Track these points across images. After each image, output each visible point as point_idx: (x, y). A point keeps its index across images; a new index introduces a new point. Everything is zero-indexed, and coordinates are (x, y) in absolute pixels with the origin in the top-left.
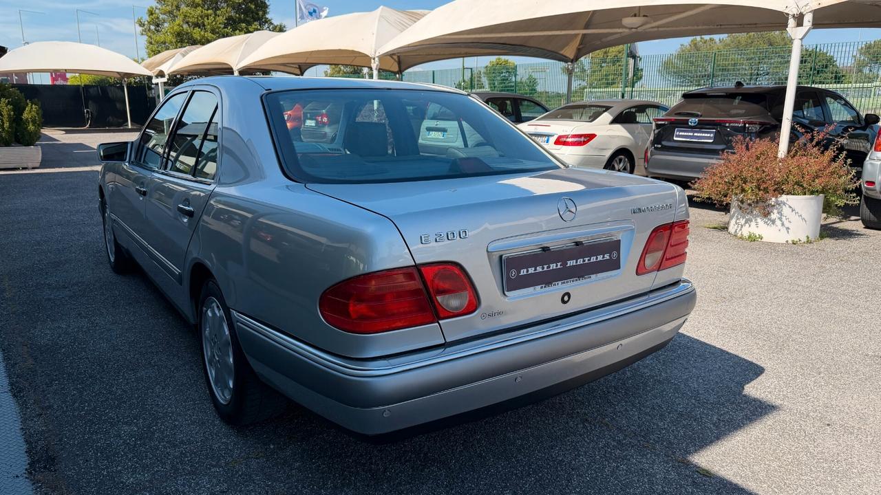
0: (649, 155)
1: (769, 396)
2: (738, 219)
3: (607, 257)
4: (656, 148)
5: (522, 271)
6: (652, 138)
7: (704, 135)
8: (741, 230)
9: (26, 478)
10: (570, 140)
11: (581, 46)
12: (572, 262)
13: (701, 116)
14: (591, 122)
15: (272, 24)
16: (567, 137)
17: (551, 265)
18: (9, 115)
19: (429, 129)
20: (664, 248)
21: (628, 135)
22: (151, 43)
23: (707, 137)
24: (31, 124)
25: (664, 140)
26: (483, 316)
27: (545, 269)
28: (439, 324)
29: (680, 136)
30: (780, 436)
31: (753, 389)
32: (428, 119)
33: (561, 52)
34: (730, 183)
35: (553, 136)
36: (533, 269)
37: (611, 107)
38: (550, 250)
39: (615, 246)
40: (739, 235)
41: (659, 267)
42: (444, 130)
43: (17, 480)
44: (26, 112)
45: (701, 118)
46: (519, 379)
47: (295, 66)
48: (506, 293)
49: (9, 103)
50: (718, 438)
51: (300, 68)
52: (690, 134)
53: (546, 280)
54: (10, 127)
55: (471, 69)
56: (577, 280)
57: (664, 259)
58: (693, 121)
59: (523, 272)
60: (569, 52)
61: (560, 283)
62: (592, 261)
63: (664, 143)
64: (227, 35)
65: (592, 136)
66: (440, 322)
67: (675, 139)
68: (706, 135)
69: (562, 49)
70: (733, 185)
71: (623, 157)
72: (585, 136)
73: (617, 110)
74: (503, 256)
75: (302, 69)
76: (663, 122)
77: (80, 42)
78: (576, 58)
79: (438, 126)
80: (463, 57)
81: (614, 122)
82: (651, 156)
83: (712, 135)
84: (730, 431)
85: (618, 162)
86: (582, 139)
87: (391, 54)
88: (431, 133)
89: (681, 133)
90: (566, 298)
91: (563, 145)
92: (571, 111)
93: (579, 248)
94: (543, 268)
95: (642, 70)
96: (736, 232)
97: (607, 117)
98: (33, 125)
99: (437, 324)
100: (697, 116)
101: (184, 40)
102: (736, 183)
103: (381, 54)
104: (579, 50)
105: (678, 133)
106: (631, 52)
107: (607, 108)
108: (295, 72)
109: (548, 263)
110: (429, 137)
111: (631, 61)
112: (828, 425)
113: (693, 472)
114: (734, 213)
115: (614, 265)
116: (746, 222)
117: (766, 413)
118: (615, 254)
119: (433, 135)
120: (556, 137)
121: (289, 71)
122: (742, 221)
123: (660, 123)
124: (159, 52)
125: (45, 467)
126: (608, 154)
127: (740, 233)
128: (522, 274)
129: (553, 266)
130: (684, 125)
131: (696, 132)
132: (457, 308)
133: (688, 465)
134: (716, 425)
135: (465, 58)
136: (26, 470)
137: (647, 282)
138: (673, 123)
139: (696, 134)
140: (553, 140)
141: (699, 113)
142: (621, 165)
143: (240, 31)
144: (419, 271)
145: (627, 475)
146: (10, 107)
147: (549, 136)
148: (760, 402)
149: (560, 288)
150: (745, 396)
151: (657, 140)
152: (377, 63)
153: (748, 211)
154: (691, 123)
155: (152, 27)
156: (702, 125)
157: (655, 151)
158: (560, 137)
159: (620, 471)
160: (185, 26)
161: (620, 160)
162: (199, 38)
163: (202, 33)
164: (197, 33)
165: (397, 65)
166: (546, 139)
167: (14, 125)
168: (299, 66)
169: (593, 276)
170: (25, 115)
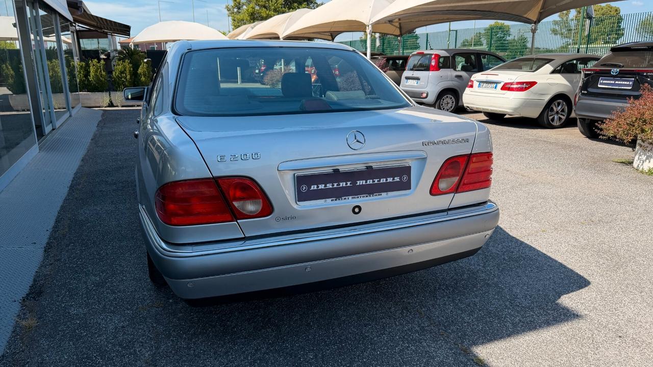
0: (577, 99)
1: (580, 307)
2: (640, 155)
3: (397, 179)
4: (583, 94)
5: (312, 186)
6: (580, 84)
7: (624, 83)
8: (642, 165)
9: (20, 303)
10: (515, 86)
11: (542, 11)
12: (361, 182)
13: (623, 67)
14: (533, 72)
15: (317, 3)
16: (512, 84)
17: (341, 184)
18: (130, 70)
19: (407, 78)
20: (460, 174)
21: (567, 83)
22: (235, 20)
23: (626, 84)
24: (143, 77)
25: (589, 87)
26: (278, 219)
27: (335, 186)
28: (238, 223)
29: (604, 84)
30: (568, 341)
31: (566, 300)
32: (408, 70)
33: (525, 16)
34: (631, 124)
35: (500, 83)
36: (323, 185)
37: (553, 60)
38: (339, 171)
39: (407, 170)
40: (641, 169)
41: (456, 189)
42: (418, 79)
43: (14, 303)
44: (140, 68)
45: (623, 69)
46: (309, 269)
47: (328, 34)
48: (298, 202)
49: (130, 63)
50: (509, 336)
51: (331, 35)
52: (612, 82)
53: (337, 194)
54: (131, 78)
55: (456, 31)
56: (367, 196)
57: (462, 184)
58: (615, 71)
59: (314, 187)
60: (533, 15)
61: (350, 197)
62: (381, 181)
63: (590, 90)
64: (283, 12)
65: (532, 84)
66: (238, 221)
67: (599, 86)
68: (626, 83)
69: (525, 14)
70: (634, 126)
71: (561, 101)
72: (527, 83)
73: (559, 61)
74: (296, 175)
75: (332, 36)
76: (590, 72)
77: (194, 22)
78: (539, 21)
79: (414, 76)
80: (450, 22)
81: (553, 72)
82: (578, 100)
83: (631, 83)
84: (524, 331)
85: (556, 104)
86: (524, 86)
87: (390, 20)
88: (408, 80)
89: (604, 82)
90: (357, 210)
91: (508, 90)
92: (521, 63)
93: (369, 172)
94: (333, 185)
95: (623, 29)
96: (638, 166)
97: (548, 68)
98: (144, 77)
99: (236, 223)
100: (620, 66)
101: (255, 17)
102: (636, 124)
103: (374, 21)
104: (540, 13)
105: (601, 81)
106: (587, 14)
107: (549, 61)
108: (328, 39)
109: (338, 182)
110: (407, 84)
111: (588, 21)
112: (620, 337)
113: (468, 360)
114: (638, 151)
115: (406, 186)
116: (647, 159)
117: (567, 320)
118: (405, 178)
119: (411, 82)
120: (502, 84)
121: (324, 38)
122: (644, 158)
123: (587, 72)
124: (239, 26)
125: (34, 298)
126: (547, 98)
127: (641, 167)
128: (312, 188)
129: (343, 184)
130: (607, 74)
131: (618, 81)
132: (251, 212)
133: (467, 352)
134: (515, 325)
135: (451, 23)
136: (23, 297)
137: (442, 201)
138: (598, 73)
139: (617, 82)
140: (500, 86)
141: (621, 64)
142: (560, 107)
143: (293, 9)
144: (216, 181)
145: (412, 354)
146: (131, 65)
147: (497, 83)
148: (568, 310)
149: (351, 201)
150: (557, 304)
151: (585, 87)
152: (370, 29)
153: (648, 149)
154: (613, 72)
155: (236, 10)
156: (623, 75)
157: (582, 96)
158: (506, 84)
159: (408, 350)
160: (257, 8)
161: (559, 104)
162: (265, 16)
163: (268, 12)
164: (264, 12)
165: (399, 31)
166: (495, 85)
167: (133, 77)
168: (331, 34)
169: (384, 194)
170: (140, 71)
